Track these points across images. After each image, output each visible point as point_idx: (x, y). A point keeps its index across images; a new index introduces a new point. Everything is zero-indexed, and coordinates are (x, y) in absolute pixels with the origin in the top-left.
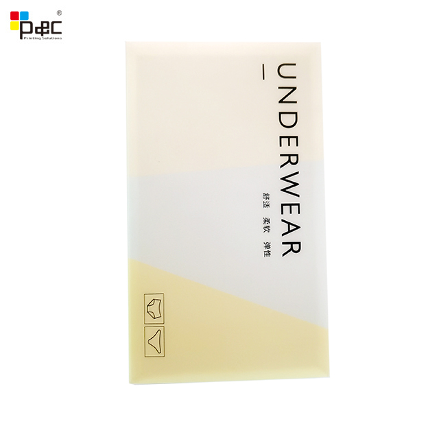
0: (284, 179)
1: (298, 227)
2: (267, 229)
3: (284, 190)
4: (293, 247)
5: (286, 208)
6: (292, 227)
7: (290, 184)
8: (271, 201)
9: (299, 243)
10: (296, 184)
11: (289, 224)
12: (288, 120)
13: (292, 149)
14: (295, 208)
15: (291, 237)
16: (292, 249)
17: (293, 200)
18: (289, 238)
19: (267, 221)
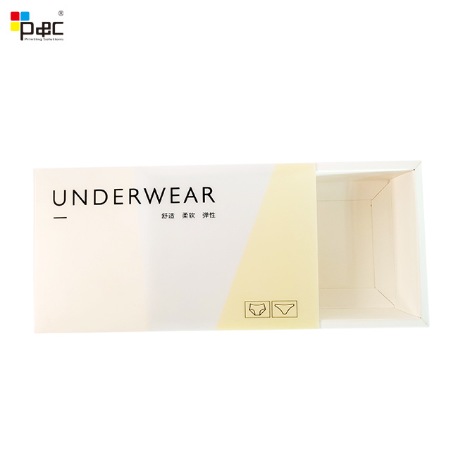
0: (150, 201)
1: (191, 189)
2: (192, 215)
3: (159, 201)
4: (207, 193)
5: (175, 199)
6: (191, 194)
7: (154, 196)
8: (169, 212)
9: (204, 188)
10: (155, 191)
11: (188, 197)
12: (100, 197)
13: (125, 194)
14: (175, 192)
15: (199, 195)
16: (209, 195)
17: (167, 193)
18: (199, 197)
19: (185, 215)
